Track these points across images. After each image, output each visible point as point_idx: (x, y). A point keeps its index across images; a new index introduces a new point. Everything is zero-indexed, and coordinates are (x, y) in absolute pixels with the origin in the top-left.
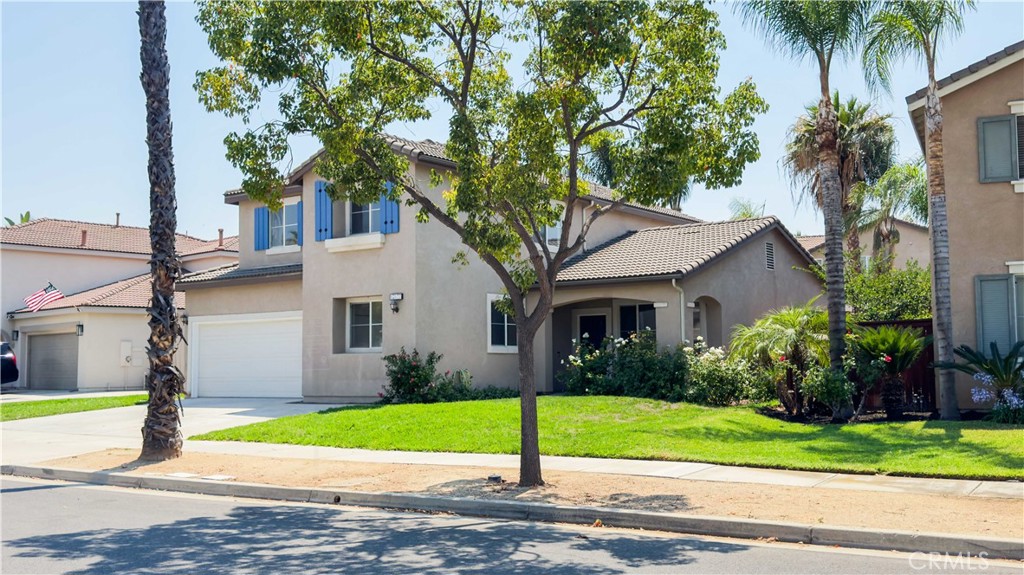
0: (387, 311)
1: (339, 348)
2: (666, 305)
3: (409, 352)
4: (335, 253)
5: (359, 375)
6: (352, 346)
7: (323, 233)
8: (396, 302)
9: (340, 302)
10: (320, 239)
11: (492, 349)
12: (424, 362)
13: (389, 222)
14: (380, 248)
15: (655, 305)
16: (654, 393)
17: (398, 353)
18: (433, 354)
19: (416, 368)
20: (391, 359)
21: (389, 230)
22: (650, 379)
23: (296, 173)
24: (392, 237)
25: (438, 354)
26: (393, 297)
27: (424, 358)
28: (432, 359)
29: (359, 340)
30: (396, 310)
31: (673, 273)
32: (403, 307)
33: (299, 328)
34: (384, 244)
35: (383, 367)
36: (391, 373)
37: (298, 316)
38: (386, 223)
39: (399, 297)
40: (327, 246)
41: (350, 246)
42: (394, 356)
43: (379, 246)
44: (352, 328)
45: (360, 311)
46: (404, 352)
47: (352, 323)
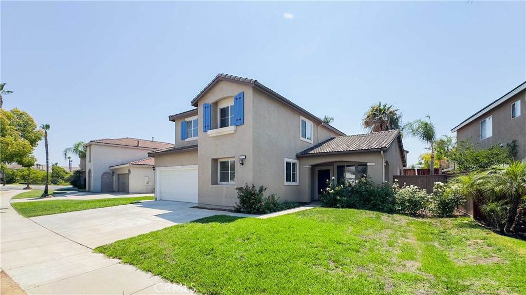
0: (238, 165)
1: (214, 182)
2: (374, 164)
3: (250, 186)
4: (212, 137)
5: (224, 195)
6: (220, 181)
7: (207, 128)
8: (242, 160)
9: (215, 161)
10: (205, 131)
11: (286, 183)
12: (258, 191)
13: (239, 119)
14: (233, 133)
15: (368, 164)
16: (374, 207)
17: (244, 186)
18: (262, 187)
19: (253, 195)
20: (240, 189)
21: (239, 124)
22: (372, 200)
23: (194, 100)
24: (240, 127)
25: (265, 187)
26: (240, 157)
27: (257, 189)
28: (261, 189)
29: (224, 178)
30: (242, 164)
31: (382, 148)
32: (245, 162)
33: (196, 172)
34: (236, 131)
35: (236, 193)
36: (240, 197)
37: (196, 167)
38: (237, 120)
39: (244, 157)
40: (208, 134)
41: (219, 133)
42: (242, 188)
43: (233, 132)
44: (221, 173)
45: (224, 165)
46: (247, 186)
47: (221, 170)
